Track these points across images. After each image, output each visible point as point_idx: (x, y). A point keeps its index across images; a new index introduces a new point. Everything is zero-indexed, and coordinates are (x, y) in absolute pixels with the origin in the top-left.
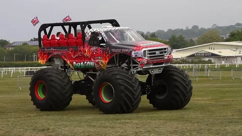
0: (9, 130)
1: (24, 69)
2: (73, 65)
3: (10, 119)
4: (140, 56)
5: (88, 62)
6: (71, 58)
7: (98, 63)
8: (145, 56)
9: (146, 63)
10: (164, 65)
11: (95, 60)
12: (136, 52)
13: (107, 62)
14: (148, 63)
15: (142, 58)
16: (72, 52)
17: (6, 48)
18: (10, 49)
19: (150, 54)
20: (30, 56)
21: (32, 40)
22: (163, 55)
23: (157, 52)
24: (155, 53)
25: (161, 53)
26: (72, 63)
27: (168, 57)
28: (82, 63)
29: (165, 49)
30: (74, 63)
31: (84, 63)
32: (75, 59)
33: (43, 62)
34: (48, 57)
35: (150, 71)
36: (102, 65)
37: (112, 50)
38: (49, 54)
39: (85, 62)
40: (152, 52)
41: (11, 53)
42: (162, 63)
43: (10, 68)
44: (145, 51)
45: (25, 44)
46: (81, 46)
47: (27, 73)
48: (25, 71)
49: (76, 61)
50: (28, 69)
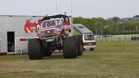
0: (121, 76)
1: (130, 36)
3: (121, 69)
17: (117, 22)
18: (120, 23)
19: (45, 32)
20: (134, 27)
21: (134, 17)
23: (49, 32)
24: (47, 32)
25: (51, 32)
35: (46, 40)
41: (121, 25)
43: (120, 35)
45: (130, 19)
47: (132, 39)
48: (130, 37)
50: (132, 36)
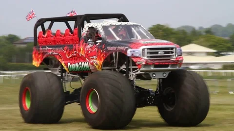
2: (67, 67)
4: (137, 55)
5: (83, 63)
6: (65, 59)
7: (92, 64)
8: (143, 55)
9: (144, 64)
10: (169, 68)
11: (89, 60)
12: (133, 50)
13: (102, 62)
14: (147, 65)
15: (140, 58)
16: (67, 51)
19: (151, 53)
22: (169, 56)
24: (157, 53)
25: (166, 53)
26: (66, 65)
27: (177, 58)
28: (77, 64)
29: (172, 49)
30: (69, 64)
31: (78, 64)
32: (69, 59)
33: (37, 64)
34: (42, 57)
35: (151, 74)
36: (97, 67)
37: (108, 47)
38: (44, 54)
39: (80, 63)
40: (153, 51)
42: (167, 66)
44: (143, 50)
46: (77, 43)
49: (71, 62)
